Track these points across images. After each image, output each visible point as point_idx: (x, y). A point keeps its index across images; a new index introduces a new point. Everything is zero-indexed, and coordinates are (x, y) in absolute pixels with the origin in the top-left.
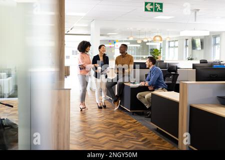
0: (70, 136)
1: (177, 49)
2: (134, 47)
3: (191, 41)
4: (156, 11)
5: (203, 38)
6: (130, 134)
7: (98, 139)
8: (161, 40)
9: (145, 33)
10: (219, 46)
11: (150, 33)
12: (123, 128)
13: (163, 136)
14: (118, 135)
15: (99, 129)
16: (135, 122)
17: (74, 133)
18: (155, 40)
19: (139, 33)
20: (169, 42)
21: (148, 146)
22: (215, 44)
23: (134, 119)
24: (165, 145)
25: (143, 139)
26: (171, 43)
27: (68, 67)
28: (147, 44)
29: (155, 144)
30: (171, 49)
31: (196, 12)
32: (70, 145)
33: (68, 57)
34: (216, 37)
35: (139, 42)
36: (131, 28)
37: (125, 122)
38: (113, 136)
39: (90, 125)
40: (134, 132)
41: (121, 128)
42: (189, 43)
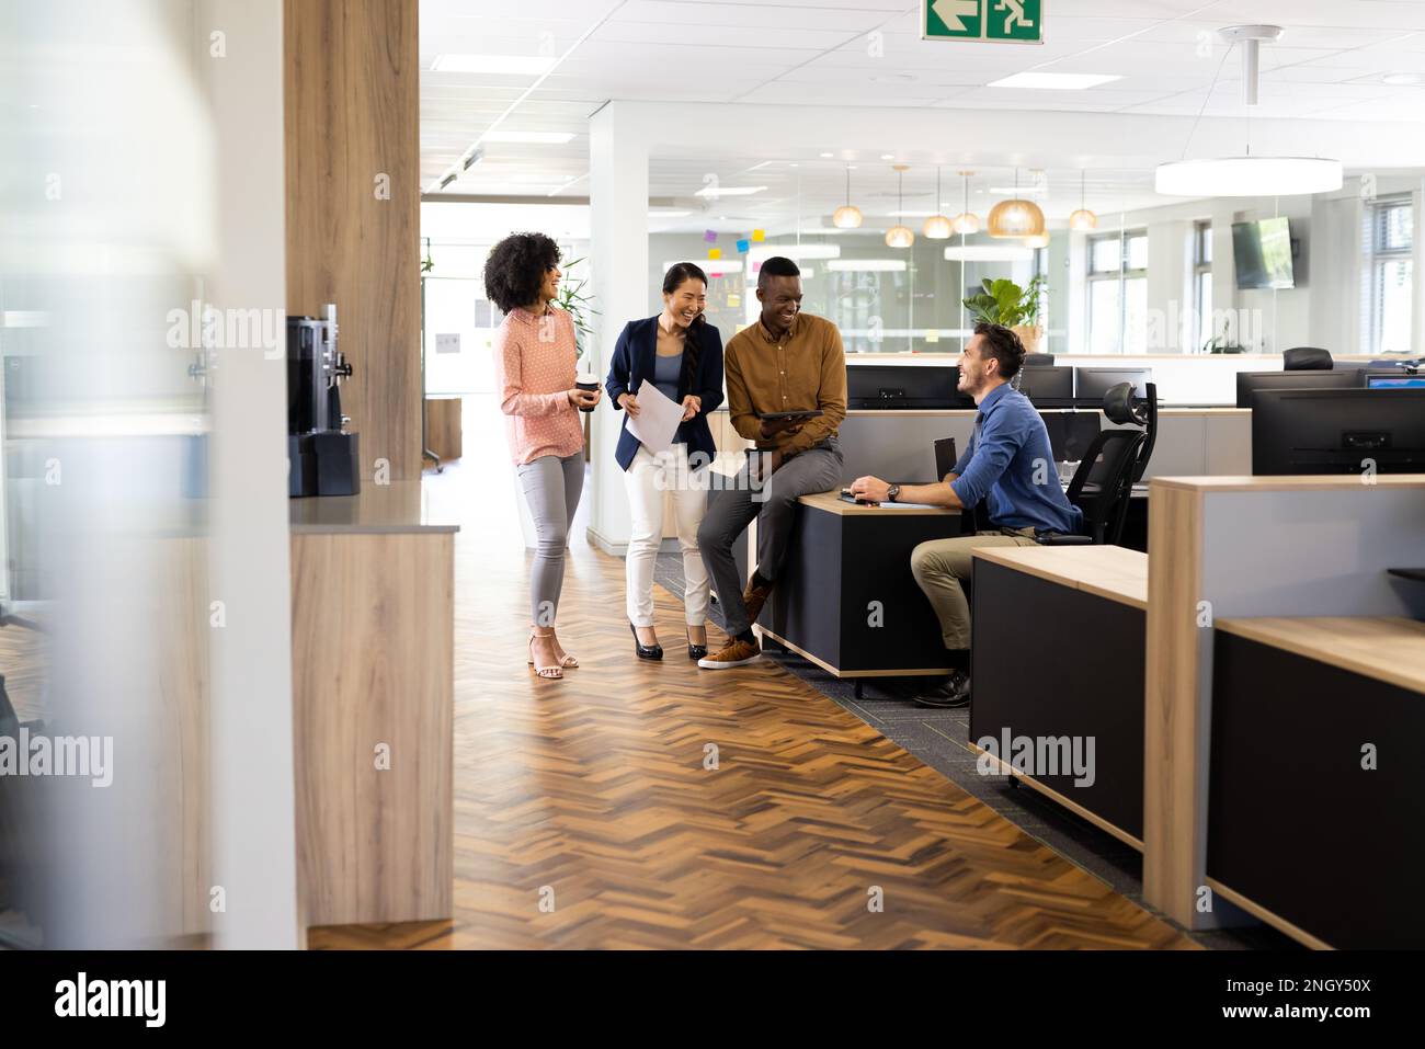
0: (457, 829)
1: (1138, 289)
2: (870, 274)
3: (1228, 232)
4: (996, 32)
5: (1305, 211)
6: (838, 814)
7: (636, 844)
8: (1039, 229)
9: (937, 187)
10: (1409, 265)
11: (968, 184)
12: (795, 779)
13: (1047, 829)
14: (761, 822)
15: (643, 784)
16: (868, 743)
17: (478, 808)
18: (998, 230)
19: (901, 188)
20: (1091, 240)
21: (954, 887)
22: (1383, 252)
23: (867, 723)
24: (1060, 883)
25: (920, 843)
26: (1100, 246)
27: (451, 408)
28: (951, 254)
29: (995, 877)
30: (1100, 286)
31: (1255, 45)
32: (457, 883)
33: (449, 343)
34: (1387, 207)
35: (900, 241)
36: (848, 154)
37: (805, 740)
38: (728, 825)
39: (582, 762)
40: (866, 804)
41: (780, 777)
42: (1219, 245)
